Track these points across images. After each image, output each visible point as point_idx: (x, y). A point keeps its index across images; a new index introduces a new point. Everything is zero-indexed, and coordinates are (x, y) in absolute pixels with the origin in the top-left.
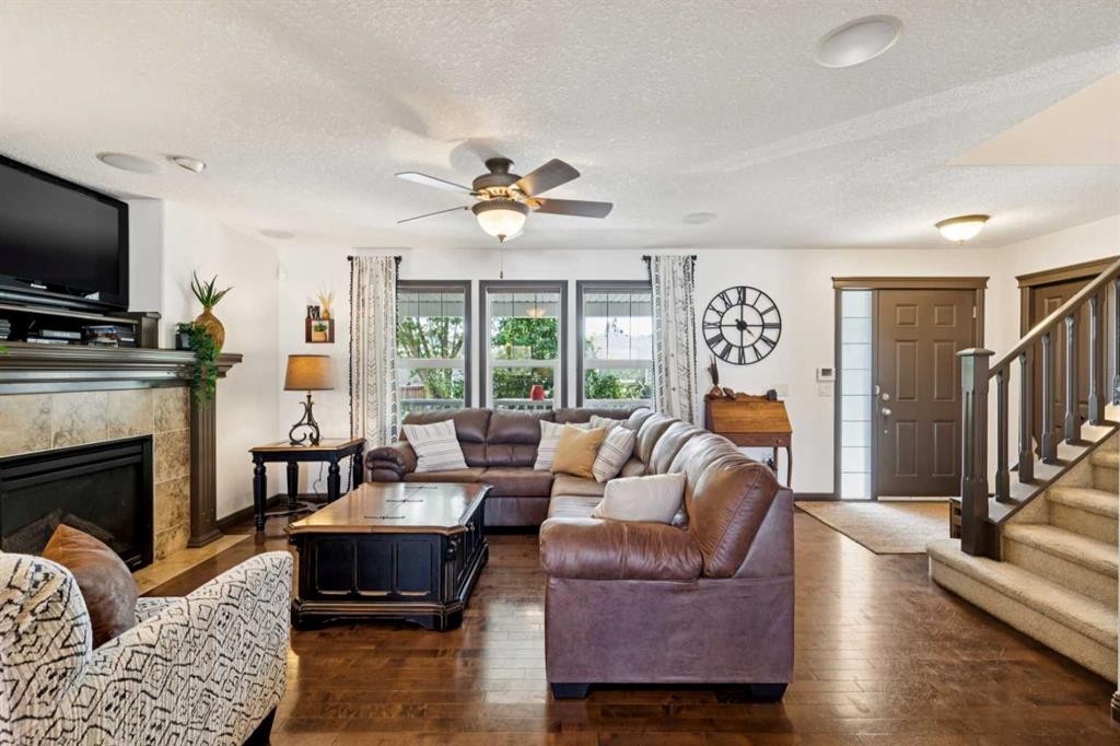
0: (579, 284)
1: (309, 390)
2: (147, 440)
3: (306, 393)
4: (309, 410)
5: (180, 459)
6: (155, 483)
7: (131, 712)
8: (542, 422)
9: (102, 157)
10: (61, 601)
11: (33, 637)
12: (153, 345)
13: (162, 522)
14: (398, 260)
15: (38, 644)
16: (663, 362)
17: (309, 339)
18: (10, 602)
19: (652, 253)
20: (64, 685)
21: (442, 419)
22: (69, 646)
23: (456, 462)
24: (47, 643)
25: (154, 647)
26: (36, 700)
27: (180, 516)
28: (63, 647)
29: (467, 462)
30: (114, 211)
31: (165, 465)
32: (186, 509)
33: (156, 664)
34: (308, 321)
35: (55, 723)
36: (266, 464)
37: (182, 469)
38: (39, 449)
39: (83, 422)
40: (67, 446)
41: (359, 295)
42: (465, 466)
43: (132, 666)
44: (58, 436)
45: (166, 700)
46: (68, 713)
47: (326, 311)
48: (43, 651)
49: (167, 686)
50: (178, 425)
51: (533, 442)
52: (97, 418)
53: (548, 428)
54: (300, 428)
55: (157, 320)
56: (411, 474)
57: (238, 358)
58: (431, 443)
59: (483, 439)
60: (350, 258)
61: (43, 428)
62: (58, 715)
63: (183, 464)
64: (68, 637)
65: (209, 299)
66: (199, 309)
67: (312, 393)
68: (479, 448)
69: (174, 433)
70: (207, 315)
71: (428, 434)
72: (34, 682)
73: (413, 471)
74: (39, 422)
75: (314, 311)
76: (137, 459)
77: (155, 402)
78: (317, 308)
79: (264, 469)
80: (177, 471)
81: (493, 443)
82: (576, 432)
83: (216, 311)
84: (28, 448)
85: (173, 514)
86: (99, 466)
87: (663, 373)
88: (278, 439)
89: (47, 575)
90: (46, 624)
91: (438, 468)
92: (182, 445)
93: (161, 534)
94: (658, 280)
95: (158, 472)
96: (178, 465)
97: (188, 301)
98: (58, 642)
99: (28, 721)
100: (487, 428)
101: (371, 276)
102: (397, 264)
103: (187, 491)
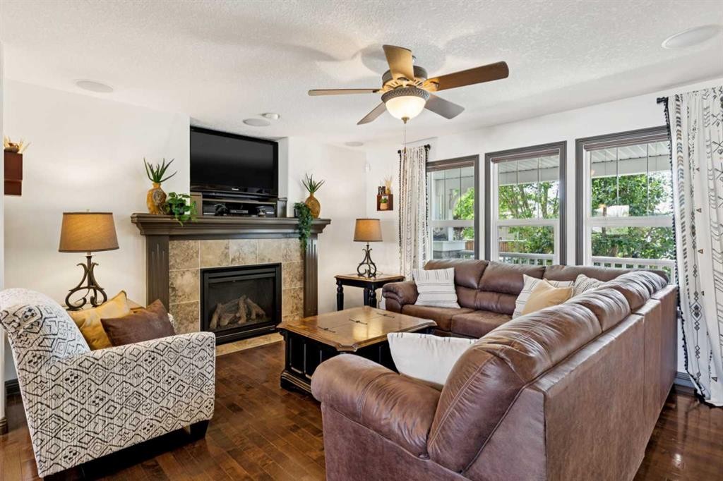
0: (578, 142)
1: (368, 241)
2: (278, 266)
3: (366, 244)
4: (368, 255)
5: (298, 277)
6: (282, 289)
7: (82, 386)
8: (525, 276)
9: (245, 122)
10: (38, 326)
11: (26, 338)
12: (284, 215)
13: (286, 310)
14: (427, 147)
15: (28, 341)
16: (687, 220)
17: (379, 209)
18: (14, 321)
19: (670, 94)
20: (41, 362)
21: (445, 267)
22: (42, 346)
23: (450, 302)
24: (32, 341)
25: (98, 360)
26: (27, 364)
27: (297, 309)
28: (39, 345)
29: (458, 302)
30: (271, 147)
31: (288, 280)
32: (301, 306)
33: (98, 368)
34: (379, 197)
35: (37, 377)
36: (343, 286)
37: (299, 283)
38: (224, 265)
39: (245, 254)
40: (237, 265)
41: (403, 176)
42: (456, 306)
43: (83, 365)
44: (233, 260)
45: (105, 387)
46: (44, 375)
47: (388, 189)
48: (30, 345)
49: (106, 381)
50: (297, 259)
51: (514, 293)
52: (251, 253)
53: (529, 280)
54: (363, 265)
55: (286, 202)
56: (411, 306)
57: (328, 221)
58: (429, 284)
59: (476, 285)
60: (399, 152)
61: (226, 255)
62: (39, 374)
63: (299, 281)
64: (42, 342)
65: (313, 188)
66: (308, 194)
67: (370, 243)
68: (472, 293)
69: (294, 263)
70: (311, 198)
71: (428, 277)
72: (26, 357)
73: (413, 304)
74: (225, 253)
75: (382, 189)
76: (272, 275)
77: (283, 246)
78: (384, 188)
79: (342, 289)
80: (295, 284)
81: (484, 290)
82: (546, 288)
83: (316, 195)
84: (219, 264)
85: (293, 307)
86: (252, 277)
87: (688, 231)
88: (350, 271)
89: (33, 314)
90: (31, 334)
91: (433, 304)
92: (299, 270)
93: (286, 317)
94: (679, 123)
95: (284, 283)
96: (296, 281)
97: (303, 190)
98: (37, 343)
99: (24, 372)
100: (481, 277)
101: (411, 161)
102: (426, 150)
103: (301, 296)
